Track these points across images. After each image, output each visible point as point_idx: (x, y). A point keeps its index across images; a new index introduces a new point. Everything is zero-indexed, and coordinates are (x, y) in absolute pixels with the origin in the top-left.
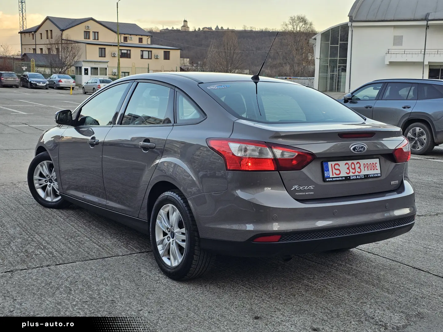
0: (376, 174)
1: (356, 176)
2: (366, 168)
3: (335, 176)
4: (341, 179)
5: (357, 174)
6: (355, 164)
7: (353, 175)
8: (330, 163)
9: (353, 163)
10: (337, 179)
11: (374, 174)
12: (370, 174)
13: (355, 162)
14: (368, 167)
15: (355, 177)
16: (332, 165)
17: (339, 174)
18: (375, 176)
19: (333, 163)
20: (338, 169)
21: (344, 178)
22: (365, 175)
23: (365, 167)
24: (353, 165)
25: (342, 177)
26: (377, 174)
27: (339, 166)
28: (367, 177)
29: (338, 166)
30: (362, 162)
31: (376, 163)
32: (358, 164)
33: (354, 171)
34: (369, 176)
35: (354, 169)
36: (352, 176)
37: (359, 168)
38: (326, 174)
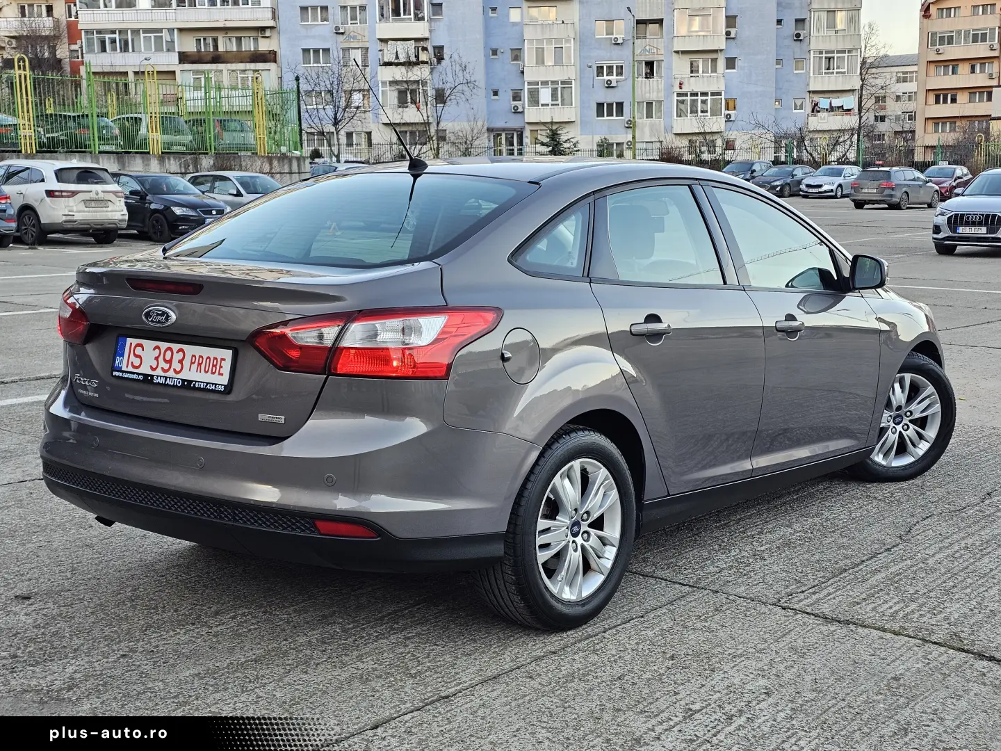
0: (213, 384)
1: (166, 378)
2: (195, 366)
3: (130, 369)
4: (135, 377)
5: (171, 374)
6: (175, 352)
7: (163, 374)
8: (129, 340)
9: (169, 349)
10: (131, 376)
11: (207, 383)
12: (196, 382)
13: (176, 347)
14: (200, 364)
15: (163, 381)
16: (131, 344)
17: (137, 367)
18: (208, 387)
19: (135, 341)
20: (139, 357)
21: (141, 377)
22: (183, 381)
23: (192, 363)
24: (169, 353)
25: (139, 374)
26: (216, 384)
27: (143, 350)
28: (187, 385)
29: (140, 348)
30: (190, 350)
31: (224, 360)
32: (181, 353)
33: (166, 366)
34: (194, 385)
35: (170, 362)
36: (158, 376)
37: (181, 361)
38: (117, 362)
